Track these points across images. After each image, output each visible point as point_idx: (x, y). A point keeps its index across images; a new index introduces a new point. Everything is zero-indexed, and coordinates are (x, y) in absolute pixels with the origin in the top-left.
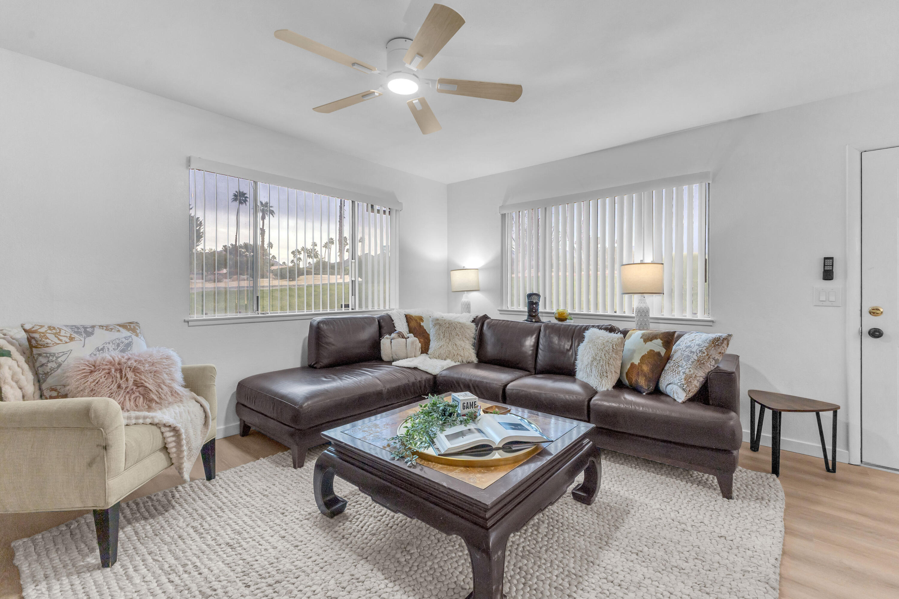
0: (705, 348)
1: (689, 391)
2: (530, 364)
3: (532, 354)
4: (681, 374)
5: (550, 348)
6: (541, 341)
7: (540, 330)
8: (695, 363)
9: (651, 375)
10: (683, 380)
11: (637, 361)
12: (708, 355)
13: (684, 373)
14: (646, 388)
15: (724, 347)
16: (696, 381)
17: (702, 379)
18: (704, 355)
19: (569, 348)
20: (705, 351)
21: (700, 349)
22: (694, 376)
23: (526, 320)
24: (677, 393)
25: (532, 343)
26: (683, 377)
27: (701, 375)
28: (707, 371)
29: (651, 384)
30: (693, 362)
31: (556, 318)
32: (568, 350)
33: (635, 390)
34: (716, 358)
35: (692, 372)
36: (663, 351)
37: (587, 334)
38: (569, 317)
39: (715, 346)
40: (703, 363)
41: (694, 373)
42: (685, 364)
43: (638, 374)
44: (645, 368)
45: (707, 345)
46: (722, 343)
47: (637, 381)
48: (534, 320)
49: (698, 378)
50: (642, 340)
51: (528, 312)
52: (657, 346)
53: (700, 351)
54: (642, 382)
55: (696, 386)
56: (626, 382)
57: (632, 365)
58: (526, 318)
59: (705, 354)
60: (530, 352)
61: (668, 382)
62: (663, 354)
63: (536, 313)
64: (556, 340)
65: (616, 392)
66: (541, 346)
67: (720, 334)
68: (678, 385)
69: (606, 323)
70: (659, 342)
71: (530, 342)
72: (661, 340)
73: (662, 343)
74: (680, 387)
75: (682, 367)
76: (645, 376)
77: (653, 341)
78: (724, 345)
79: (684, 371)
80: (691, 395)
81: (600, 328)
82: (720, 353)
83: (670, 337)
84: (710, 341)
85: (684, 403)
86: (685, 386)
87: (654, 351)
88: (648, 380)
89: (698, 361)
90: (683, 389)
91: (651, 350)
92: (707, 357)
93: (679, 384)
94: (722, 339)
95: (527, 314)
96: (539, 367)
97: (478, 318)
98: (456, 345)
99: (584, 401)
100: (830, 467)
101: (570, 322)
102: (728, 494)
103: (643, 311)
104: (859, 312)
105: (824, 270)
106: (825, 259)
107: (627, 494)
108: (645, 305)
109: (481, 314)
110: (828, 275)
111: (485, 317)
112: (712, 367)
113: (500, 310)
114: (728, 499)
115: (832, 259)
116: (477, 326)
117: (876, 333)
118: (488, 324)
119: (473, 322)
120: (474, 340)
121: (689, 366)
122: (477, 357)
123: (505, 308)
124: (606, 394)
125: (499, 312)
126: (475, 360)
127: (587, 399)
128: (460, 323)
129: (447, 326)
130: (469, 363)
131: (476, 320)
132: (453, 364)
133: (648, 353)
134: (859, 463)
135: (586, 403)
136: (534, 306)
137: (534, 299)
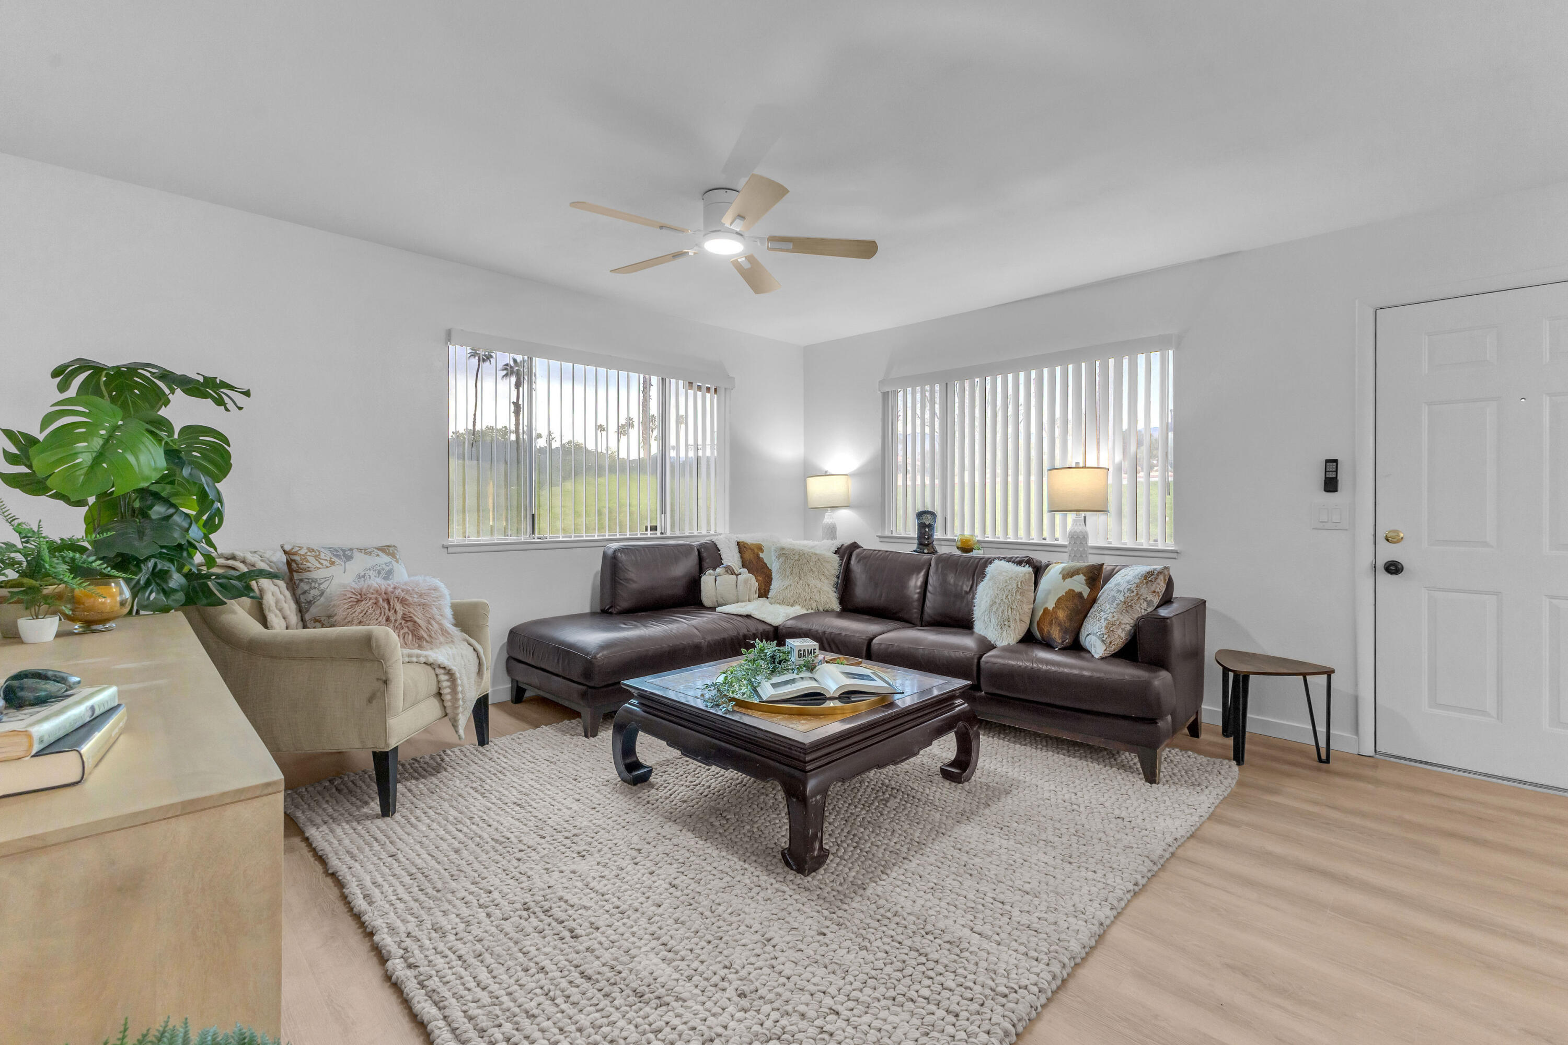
0: (1135, 585)
1: (1111, 643)
2: (915, 613)
3: (918, 600)
4: (1103, 620)
5: (945, 591)
6: (930, 580)
7: (930, 565)
8: (1121, 606)
9: (1068, 624)
10: (1103, 629)
11: (1051, 606)
12: (1137, 594)
13: (1106, 619)
14: (1060, 641)
15: (1159, 584)
16: (1120, 630)
17: (1128, 628)
18: (1132, 594)
19: (968, 590)
20: (1134, 590)
21: (1129, 587)
22: (1118, 623)
23: (915, 551)
24: (1095, 647)
25: (919, 583)
26: (1104, 625)
27: (1127, 622)
28: (1136, 617)
29: (1068, 637)
30: (1118, 605)
31: (958, 548)
32: (967, 593)
33: (1047, 645)
34: (1149, 599)
35: (1116, 618)
36: (1086, 592)
37: (990, 569)
38: (975, 547)
39: (1147, 583)
40: (1131, 606)
41: (1118, 620)
42: (1108, 607)
43: (1051, 623)
44: (1061, 615)
45: (1137, 581)
46: (1156, 579)
47: (1049, 632)
48: (926, 551)
49: (1123, 626)
50: (1061, 576)
51: (918, 540)
52: (1079, 584)
53: (1129, 589)
54: (1056, 634)
55: (1120, 637)
56: (1038, 634)
57: (1046, 610)
58: (915, 547)
59: (1134, 594)
60: (916, 596)
61: (1087, 633)
62: (1085, 595)
63: (930, 541)
64: (951, 579)
65: (1022, 647)
66: (930, 588)
67: (1155, 567)
68: (1096, 636)
70: (1081, 578)
71: (916, 582)
72: (1085, 575)
73: (1086, 580)
74: (1099, 638)
75: (1105, 612)
76: (1060, 625)
77: (1074, 578)
78: (1159, 581)
79: (1106, 616)
80: (1113, 649)
81: (1009, 560)
82: (1154, 592)
83: (1096, 572)
84: (1142, 575)
85: (1102, 659)
86: (1106, 636)
87: (1073, 591)
88: (1065, 631)
89: (1125, 603)
90: (1103, 641)
91: (1070, 590)
92: (1136, 598)
93: (1098, 634)
94: (1156, 572)
95: (916, 541)
96: (926, 617)
97: (843, 548)
98: (808, 585)
99: (973, 658)
100: (1324, 757)
101: (976, 553)
102: (1151, 777)
103: (1078, 537)
104: (1372, 538)
105: (1326, 478)
106: (1327, 461)
107: (1016, 775)
108: (1080, 528)
109: (848, 542)
110: (1331, 485)
111: (855, 546)
112: (1143, 611)
113: (880, 537)
114: (1151, 783)
115: (1336, 461)
116: (842, 559)
117: (1394, 568)
118: (858, 555)
119: (836, 552)
120: (836, 579)
121: (1113, 610)
122: (840, 603)
123: (887, 533)
124: (1008, 649)
125: (878, 539)
126: (837, 607)
127: (977, 656)
128: (816, 554)
129: (797, 557)
130: (827, 611)
131: (841, 551)
132: (804, 611)
133: (1066, 593)
134: (1372, 753)
135: (976, 661)
136: (927, 530)
137: (927, 520)
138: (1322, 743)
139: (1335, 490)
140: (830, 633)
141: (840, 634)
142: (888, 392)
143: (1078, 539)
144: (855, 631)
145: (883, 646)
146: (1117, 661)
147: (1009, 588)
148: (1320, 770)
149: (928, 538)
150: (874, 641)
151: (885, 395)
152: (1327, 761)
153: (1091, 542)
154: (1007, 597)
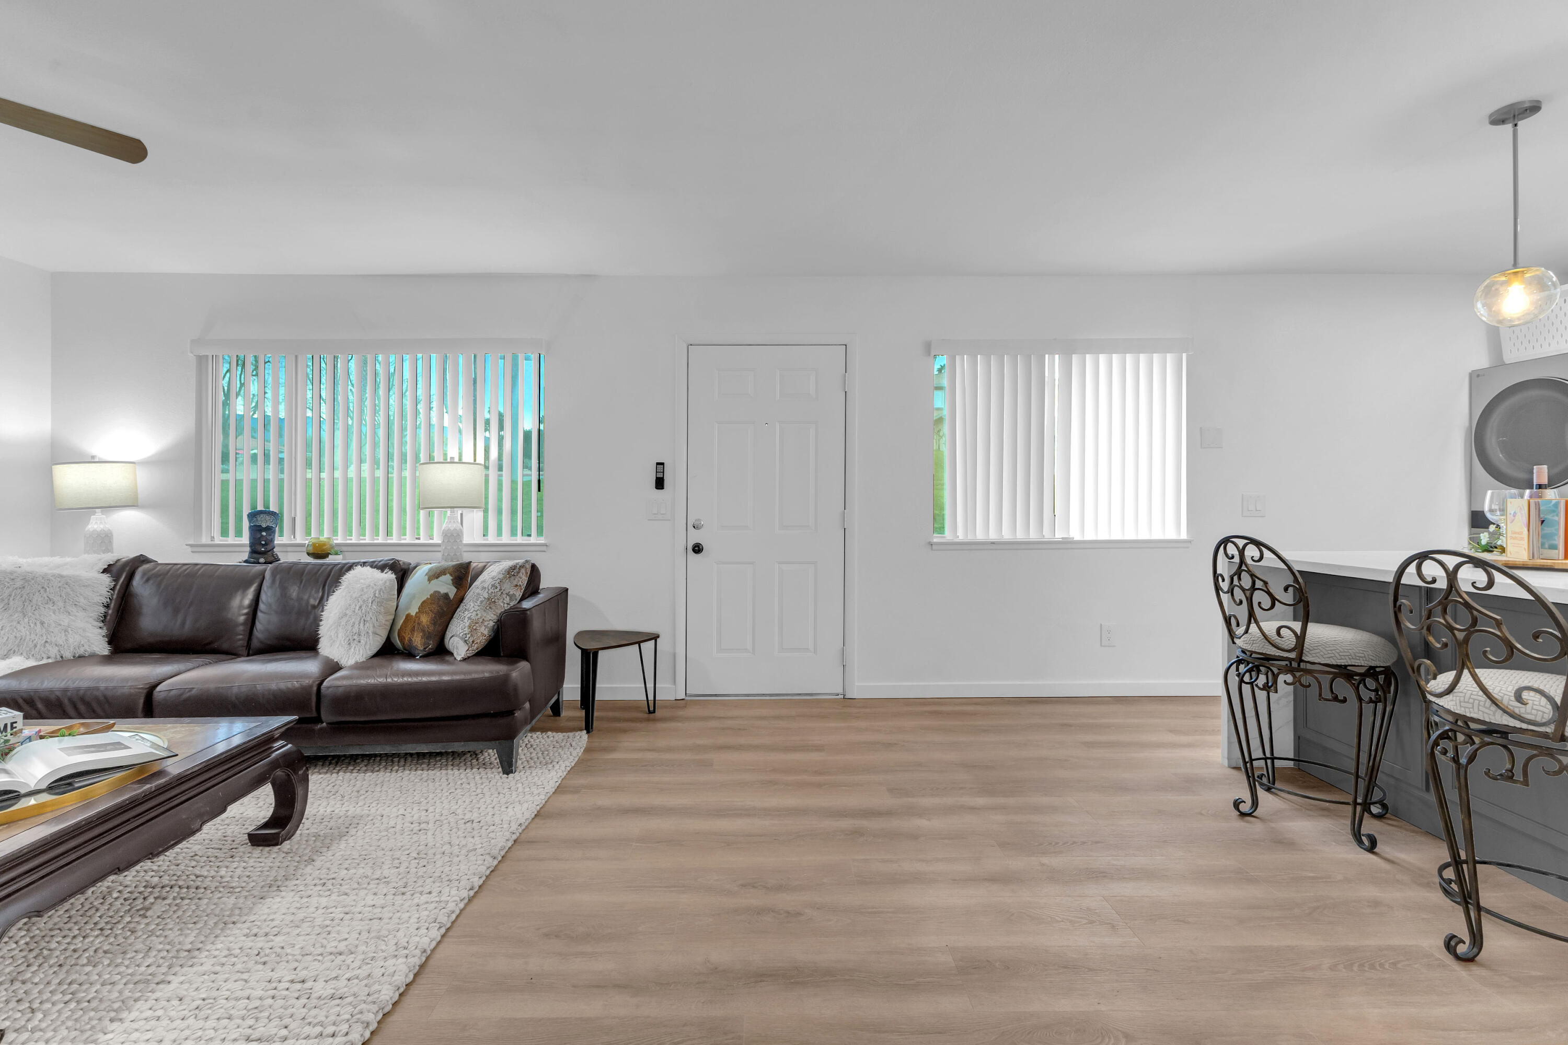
0: (499, 581)
1: (473, 642)
2: (240, 639)
3: (245, 624)
4: (466, 619)
5: (284, 606)
6: (263, 597)
7: (264, 578)
8: (484, 602)
9: (432, 628)
10: (466, 629)
11: (413, 611)
12: (500, 590)
13: (469, 618)
14: (422, 649)
15: (521, 578)
16: (484, 627)
17: (492, 624)
18: (496, 590)
19: (316, 604)
20: (498, 585)
21: (493, 583)
22: (481, 620)
23: (246, 561)
24: (457, 648)
25: (247, 602)
26: (467, 624)
27: (491, 618)
28: (499, 612)
29: (431, 642)
30: (482, 602)
31: (309, 554)
32: (314, 607)
33: (409, 654)
34: (511, 593)
35: (479, 616)
36: (452, 591)
37: (348, 578)
38: (333, 551)
39: (510, 577)
40: (494, 602)
41: (481, 617)
42: (472, 605)
43: (413, 630)
44: (425, 620)
45: (501, 576)
46: (518, 573)
47: (410, 640)
48: (262, 560)
49: (486, 623)
50: (427, 577)
51: (251, 546)
52: (445, 586)
53: (493, 586)
54: (418, 641)
55: (483, 634)
56: (398, 643)
57: (408, 616)
58: (246, 556)
59: (498, 590)
60: (242, 619)
61: (451, 635)
62: (452, 596)
63: (269, 548)
64: (294, 591)
65: (377, 661)
66: (262, 606)
67: (517, 561)
68: (459, 636)
69: (386, 557)
70: (448, 578)
71: (242, 602)
72: (451, 575)
73: (452, 580)
74: (462, 638)
75: (469, 611)
76: (423, 631)
77: (440, 578)
78: (521, 574)
79: (469, 615)
80: (476, 648)
81: (373, 565)
82: (516, 586)
83: (463, 571)
84: (506, 570)
85: (464, 660)
86: (468, 636)
87: (439, 592)
88: (427, 636)
89: (489, 599)
90: (465, 641)
91: (436, 592)
92: (500, 593)
93: (461, 635)
94: (518, 566)
95: (248, 549)
96: (255, 643)
97: (119, 564)
98: (42, 623)
99: (311, 686)
100: (652, 709)
101: (331, 559)
102: (508, 767)
103: (452, 535)
104: (685, 526)
105: (656, 478)
106: (658, 464)
107: (358, 811)
108: (456, 525)
109: (130, 554)
110: (660, 483)
111: (141, 560)
112: (506, 605)
113: (191, 546)
114: (508, 774)
115: (662, 464)
116: (116, 580)
117: (697, 549)
118: (144, 574)
119: (105, 571)
120: (103, 610)
121: (477, 608)
122: (110, 643)
123: (205, 540)
124: (358, 666)
125: (189, 549)
126: (103, 648)
127: (317, 683)
128: (61, 576)
129: (19, 583)
130: (80, 657)
131: (114, 569)
132: (31, 663)
133: (431, 596)
134: (683, 696)
135: (315, 689)
136: (264, 534)
137: (264, 522)
138: (651, 697)
139: (662, 488)
140: (78, 690)
141: (97, 688)
142: (207, 356)
143: (453, 537)
144: (126, 680)
145: (173, 693)
146: (480, 659)
147: (365, 597)
148: (648, 720)
149: (266, 544)
150: (159, 688)
151: (201, 360)
152: (654, 712)
153: (467, 539)
154: (360, 607)
